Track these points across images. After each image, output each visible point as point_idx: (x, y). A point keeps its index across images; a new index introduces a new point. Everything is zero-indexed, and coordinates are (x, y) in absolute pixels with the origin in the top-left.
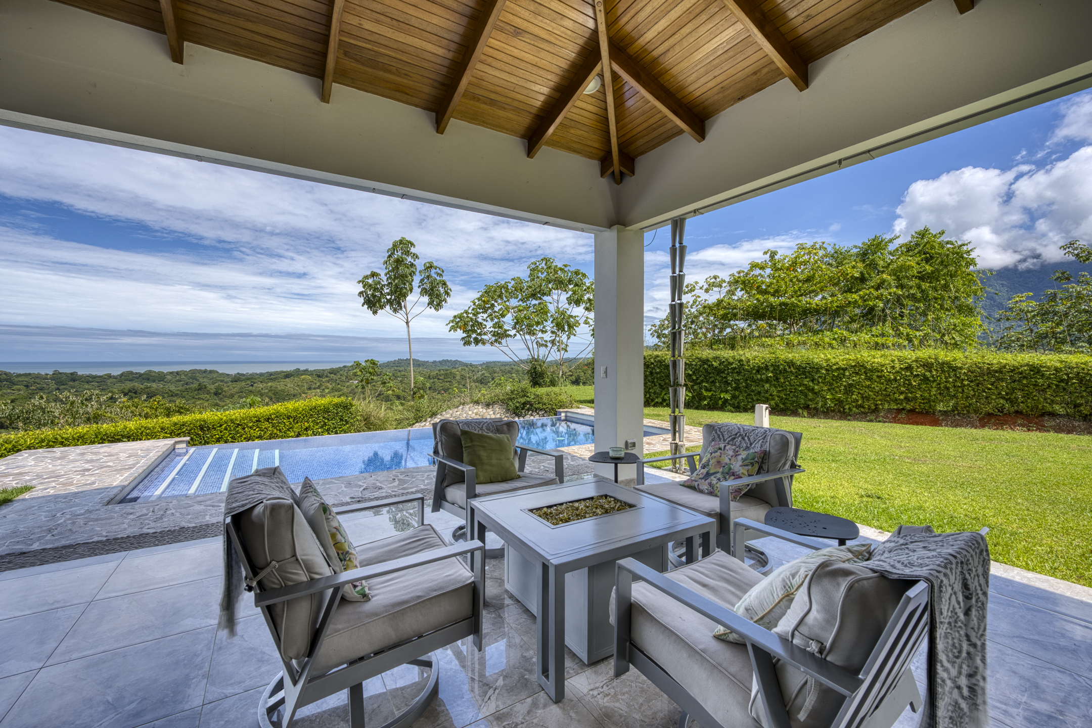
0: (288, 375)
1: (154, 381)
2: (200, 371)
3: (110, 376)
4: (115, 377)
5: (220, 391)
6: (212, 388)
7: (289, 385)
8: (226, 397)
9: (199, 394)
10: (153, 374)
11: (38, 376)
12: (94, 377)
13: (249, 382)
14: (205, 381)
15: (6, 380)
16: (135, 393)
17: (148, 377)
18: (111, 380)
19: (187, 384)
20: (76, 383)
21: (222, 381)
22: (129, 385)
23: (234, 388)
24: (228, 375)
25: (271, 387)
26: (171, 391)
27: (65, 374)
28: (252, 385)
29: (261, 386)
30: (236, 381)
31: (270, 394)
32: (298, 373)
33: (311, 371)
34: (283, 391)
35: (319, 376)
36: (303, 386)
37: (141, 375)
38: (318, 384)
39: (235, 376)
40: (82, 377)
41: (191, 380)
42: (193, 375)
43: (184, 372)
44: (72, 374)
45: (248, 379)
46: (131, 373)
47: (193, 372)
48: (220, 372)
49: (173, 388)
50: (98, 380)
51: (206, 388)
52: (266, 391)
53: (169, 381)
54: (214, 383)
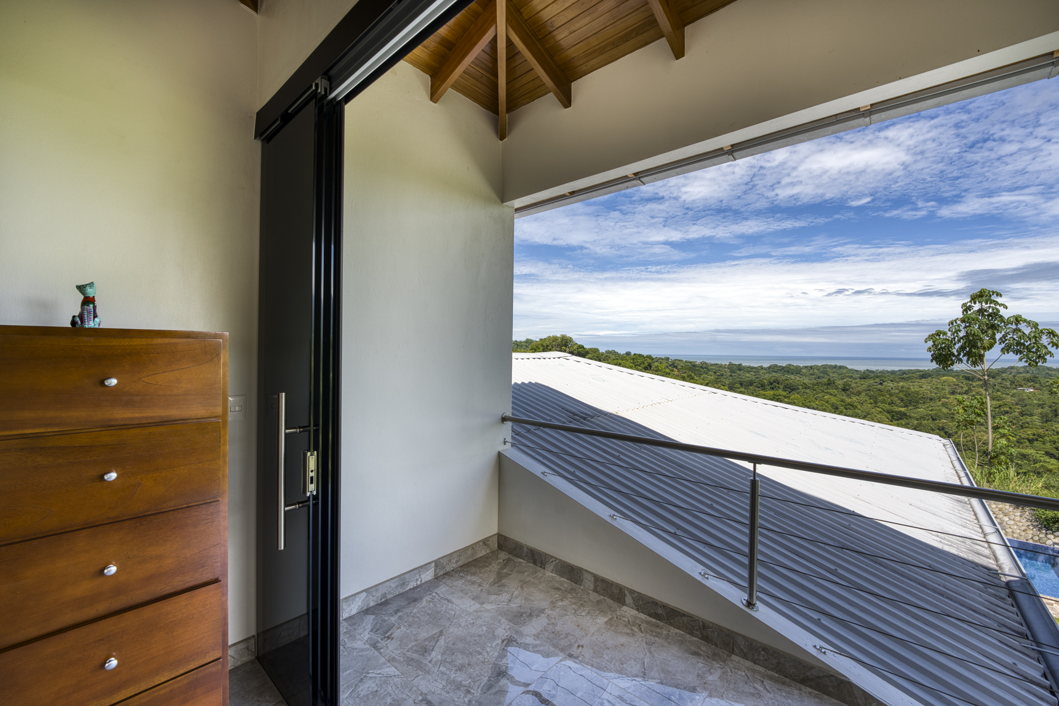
0: (924, 375)
1: (792, 374)
2: (831, 367)
3: (762, 368)
4: (765, 369)
5: (847, 387)
6: (840, 383)
7: (924, 387)
8: (853, 393)
9: (828, 387)
10: (792, 368)
11: (721, 366)
12: (752, 368)
13: (878, 380)
14: (834, 376)
15: (706, 368)
16: (778, 383)
17: (788, 370)
18: (763, 371)
19: (818, 378)
20: (741, 372)
21: (851, 377)
22: (774, 376)
23: (862, 385)
24: (857, 371)
25: (903, 387)
26: (805, 384)
27: (735, 365)
28: (881, 384)
29: (891, 385)
30: (865, 378)
31: (901, 395)
32: (938, 373)
34: (917, 393)
35: (967, 379)
36: (943, 389)
37: (783, 368)
38: (966, 388)
39: (864, 372)
40: (745, 367)
41: (822, 375)
42: (825, 369)
43: (817, 367)
44: (739, 365)
45: (878, 377)
46: (776, 366)
47: (825, 367)
48: (850, 368)
49: (806, 381)
50: (754, 370)
51: (834, 383)
52: (897, 391)
53: (804, 374)
54: (842, 379)
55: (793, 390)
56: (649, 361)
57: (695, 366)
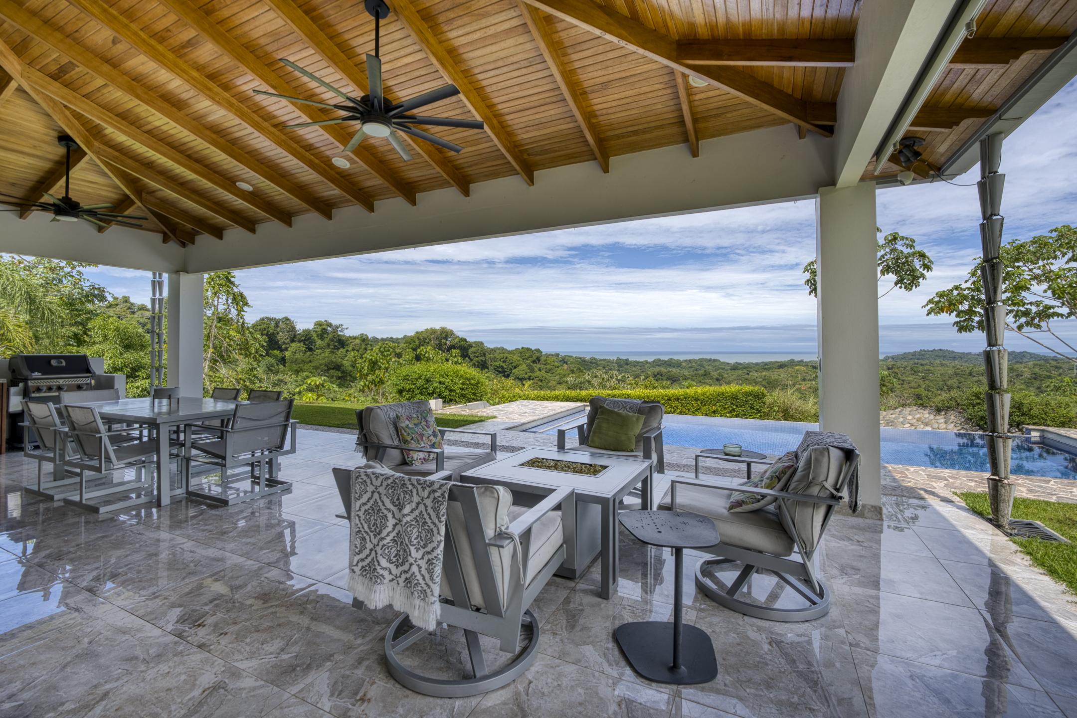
0: (782, 366)
1: (674, 367)
2: (706, 360)
3: (647, 362)
4: (650, 363)
6: (715, 374)
7: (782, 375)
9: (704, 379)
10: (673, 361)
11: (609, 361)
12: (638, 362)
13: (745, 371)
14: (709, 368)
15: (595, 363)
16: (661, 375)
17: (670, 364)
18: (648, 365)
19: (696, 370)
21: (723, 369)
22: (657, 369)
24: (728, 364)
25: (765, 376)
28: (748, 374)
30: (734, 370)
31: (764, 383)
32: (792, 363)
33: (806, 362)
34: (777, 380)
36: (796, 377)
37: (666, 362)
38: (814, 376)
39: (734, 365)
40: (631, 362)
41: (699, 367)
45: (745, 368)
46: (659, 360)
47: (701, 360)
48: (722, 361)
49: (686, 373)
50: (640, 364)
52: (761, 380)
53: (684, 368)
54: (716, 370)
55: (674, 381)
56: (537, 354)
57: (584, 361)
